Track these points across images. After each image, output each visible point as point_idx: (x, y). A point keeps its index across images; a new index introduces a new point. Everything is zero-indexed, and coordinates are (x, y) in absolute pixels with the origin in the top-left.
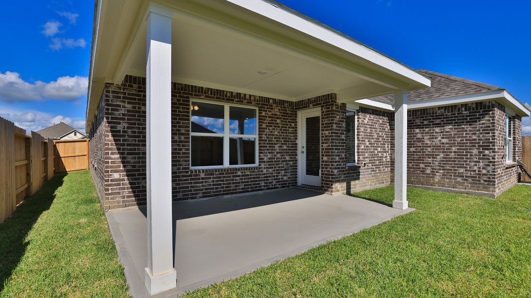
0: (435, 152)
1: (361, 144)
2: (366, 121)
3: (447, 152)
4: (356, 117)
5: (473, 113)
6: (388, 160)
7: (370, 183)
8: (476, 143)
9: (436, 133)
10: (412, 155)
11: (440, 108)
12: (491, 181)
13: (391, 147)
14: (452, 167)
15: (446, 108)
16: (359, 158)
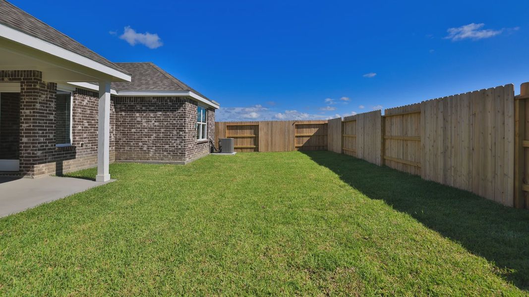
0: (150, 133)
1: (77, 124)
2: (85, 103)
3: (158, 133)
4: (72, 98)
5: (174, 104)
6: (113, 140)
7: (89, 162)
8: (175, 126)
9: (151, 117)
10: (133, 135)
11: (154, 97)
12: (183, 153)
13: (116, 128)
14: (161, 144)
15: (158, 98)
16: (74, 138)
